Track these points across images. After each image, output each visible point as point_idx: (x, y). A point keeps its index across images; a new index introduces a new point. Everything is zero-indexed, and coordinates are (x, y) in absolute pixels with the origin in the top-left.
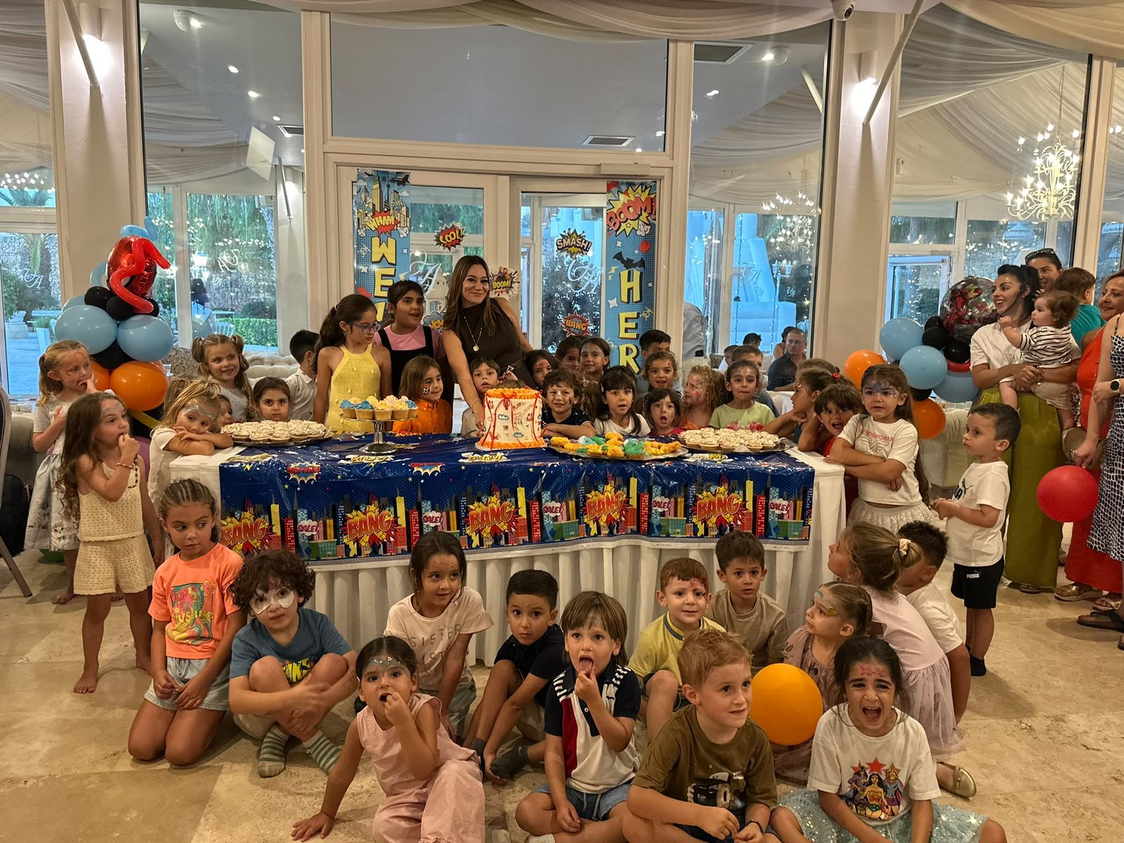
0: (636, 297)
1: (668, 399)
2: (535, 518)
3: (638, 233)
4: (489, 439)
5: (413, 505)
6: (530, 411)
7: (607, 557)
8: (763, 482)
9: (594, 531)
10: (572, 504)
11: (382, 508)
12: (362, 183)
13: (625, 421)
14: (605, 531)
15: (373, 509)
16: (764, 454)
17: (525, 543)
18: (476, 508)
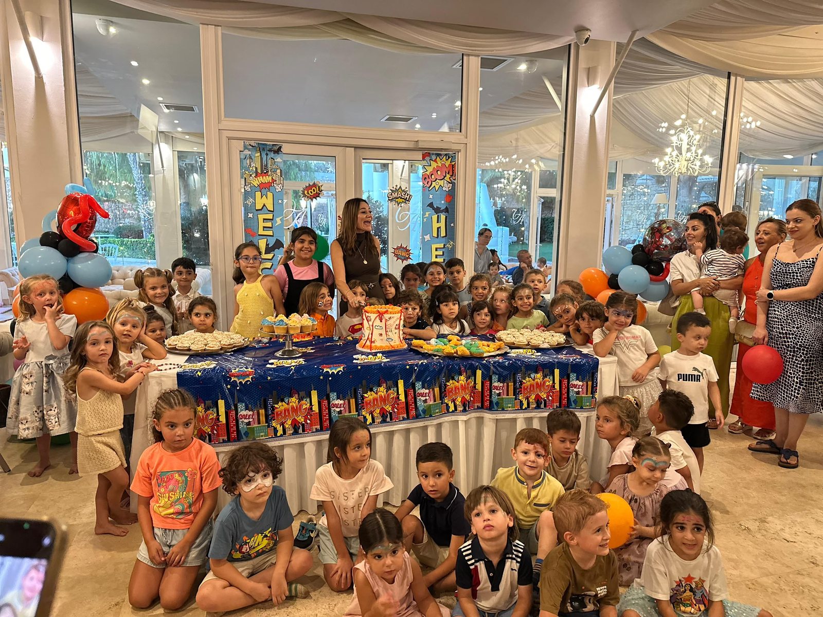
0: (443, 234)
1: (486, 310)
2: (411, 400)
3: (444, 189)
4: (368, 343)
5: (324, 396)
6: (397, 322)
7: (461, 427)
8: (566, 370)
9: (452, 408)
10: (437, 390)
11: (300, 399)
12: (247, 152)
13: (454, 325)
14: (460, 408)
15: (294, 401)
16: (558, 349)
17: (404, 419)
18: (369, 396)
